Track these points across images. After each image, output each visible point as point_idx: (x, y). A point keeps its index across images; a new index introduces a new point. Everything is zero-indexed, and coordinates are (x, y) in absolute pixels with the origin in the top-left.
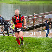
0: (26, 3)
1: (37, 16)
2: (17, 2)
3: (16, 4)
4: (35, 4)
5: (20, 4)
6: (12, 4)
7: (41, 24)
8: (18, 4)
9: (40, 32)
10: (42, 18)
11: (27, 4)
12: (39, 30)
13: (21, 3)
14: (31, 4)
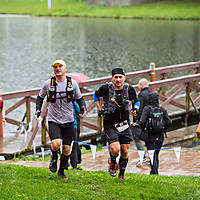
0: (115, 15)
1: (163, 75)
2: (70, 8)
3: (67, 16)
4: (158, 19)
5: (86, 17)
6: (50, 15)
7: (183, 115)
8: (77, 16)
9: (177, 150)
10: (188, 83)
11: (118, 18)
12: (173, 141)
13: (91, 14)
14: (135, 18)
